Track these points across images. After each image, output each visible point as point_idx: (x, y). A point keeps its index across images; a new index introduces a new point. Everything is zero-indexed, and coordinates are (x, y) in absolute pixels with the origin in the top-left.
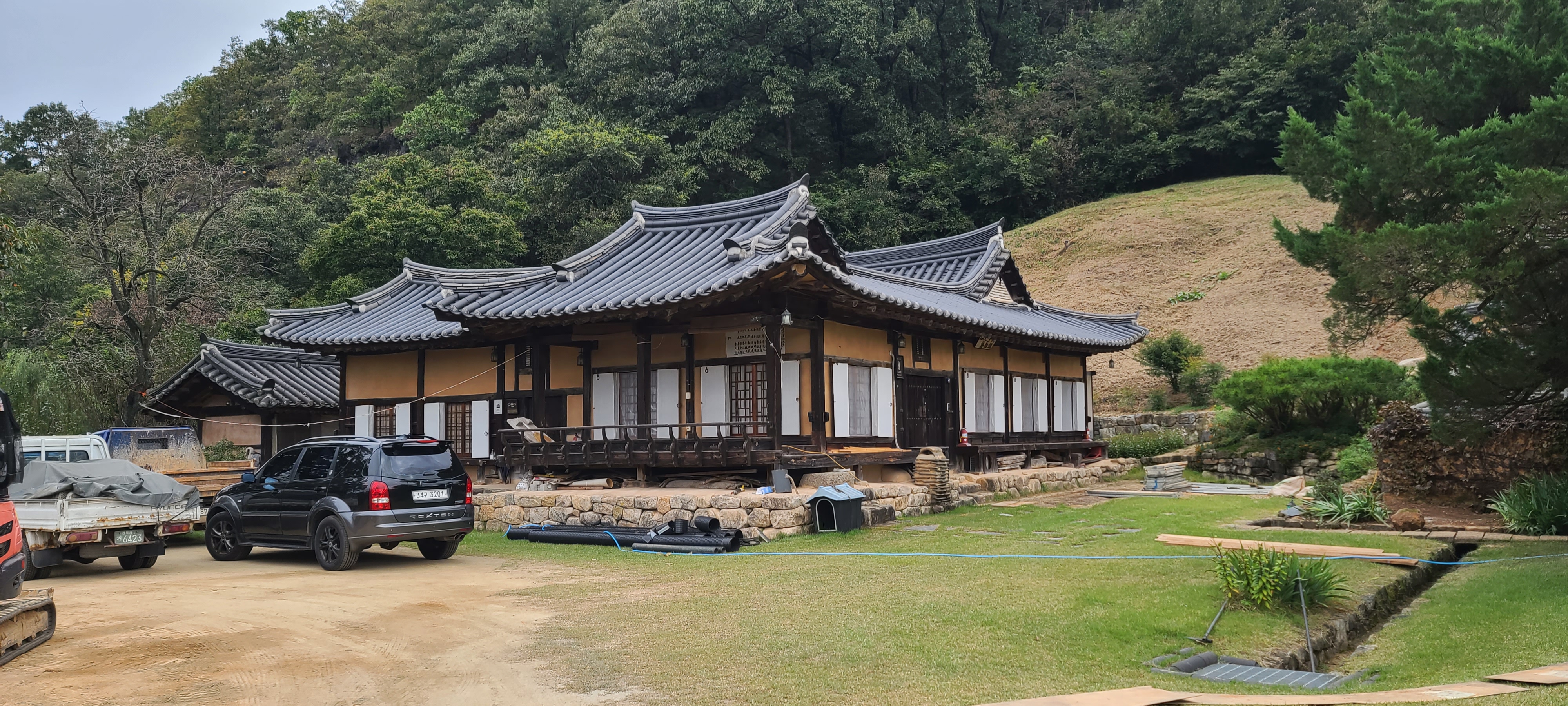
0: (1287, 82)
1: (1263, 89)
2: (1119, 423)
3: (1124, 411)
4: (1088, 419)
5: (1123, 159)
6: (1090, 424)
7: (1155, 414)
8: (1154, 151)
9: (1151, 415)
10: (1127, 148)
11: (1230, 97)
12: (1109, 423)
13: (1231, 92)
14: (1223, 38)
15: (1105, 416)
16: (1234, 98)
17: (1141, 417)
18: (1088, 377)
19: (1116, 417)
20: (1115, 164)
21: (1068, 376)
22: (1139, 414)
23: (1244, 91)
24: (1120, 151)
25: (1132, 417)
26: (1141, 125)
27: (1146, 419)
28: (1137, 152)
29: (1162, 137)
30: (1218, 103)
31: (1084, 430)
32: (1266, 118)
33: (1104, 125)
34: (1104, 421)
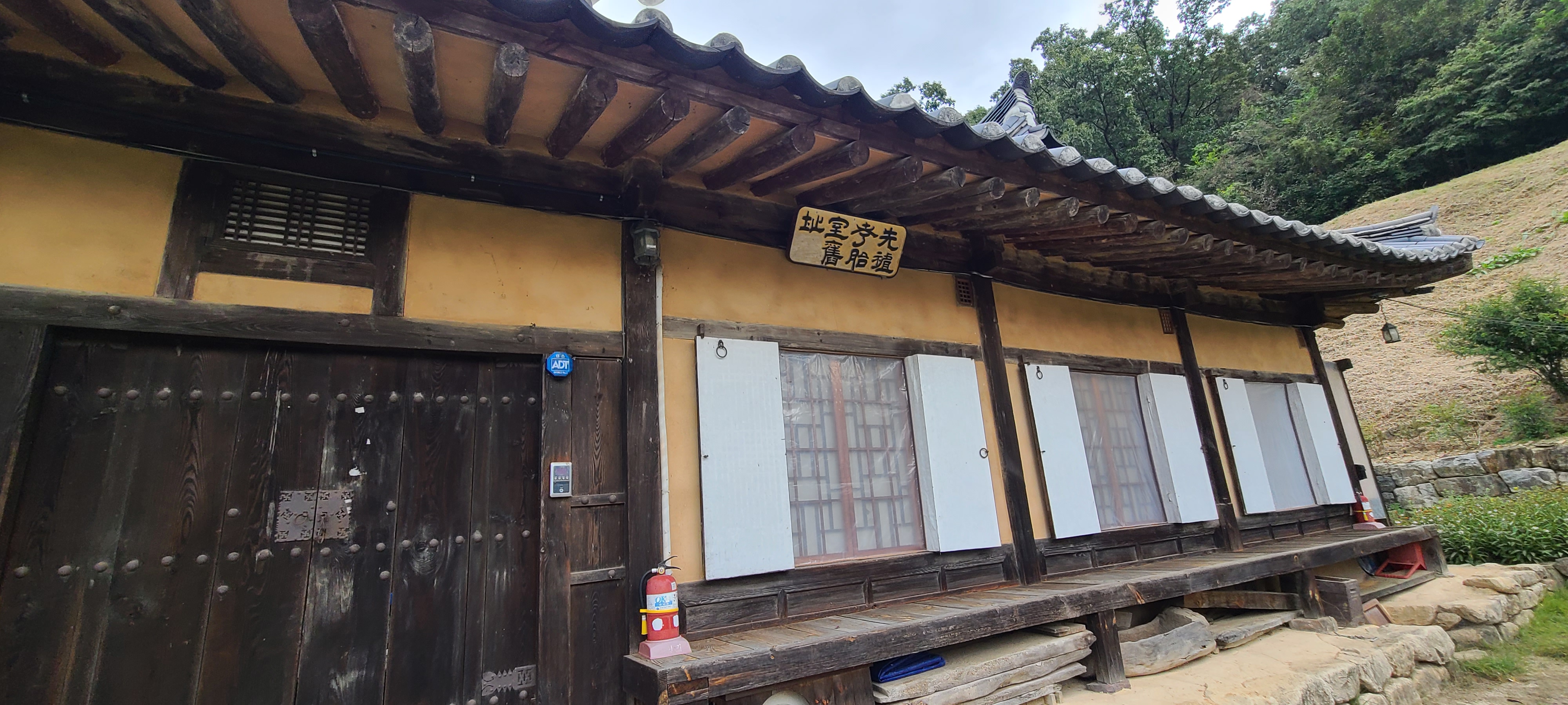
0: (1544, 46)
1: (1508, 66)
2: (1438, 474)
3: (1443, 449)
4: (1356, 474)
5: (1335, 189)
6: (1368, 485)
7: (1532, 446)
8: (1373, 171)
9: (1521, 451)
10: (1338, 176)
11: (1463, 88)
12: (1417, 477)
13: (1463, 82)
14: (1431, 41)
15: (1400, 462)
16: (1469, 89)
17: (1496, 456)
18: (1332, 375)
19: (1428, 461)
20: (1326, 197)
21: (1267, 368)
22: (1488, 451)
23: (1483, 77)
24: (1328, 182)
25: (1471, 459)
26: (1347, 151)
27: (1511, 460)
28: (1351, 176)
29: (1380, 156)
30: (1451, 98)
31: (1353, 500)
32: (1526, 92)
33: (1301, 162)
34: (1401, 472)
